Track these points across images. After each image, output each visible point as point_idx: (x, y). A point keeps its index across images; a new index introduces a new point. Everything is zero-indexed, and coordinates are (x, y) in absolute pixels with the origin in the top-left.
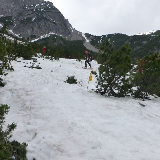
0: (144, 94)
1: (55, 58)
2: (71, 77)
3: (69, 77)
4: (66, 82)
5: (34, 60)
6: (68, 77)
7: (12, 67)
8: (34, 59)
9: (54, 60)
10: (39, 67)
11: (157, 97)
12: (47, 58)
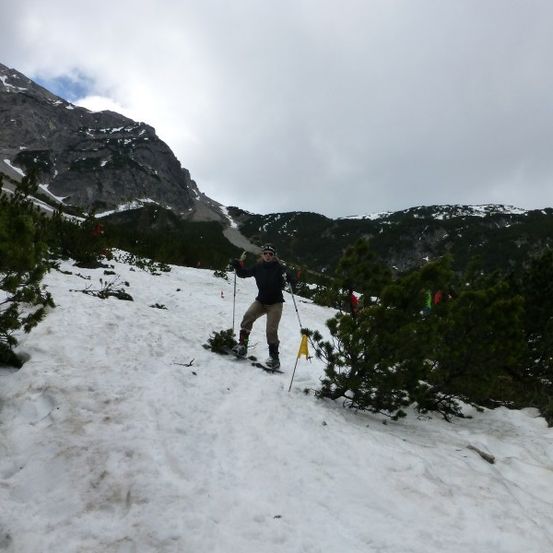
0: (444, 398)
1: (161, 266)
3: (217, 334)
4: (209, 347)
5: (108, 270)
6: (214, 333)
7: (49, 295)
8: (106, 266)
9: (158, 271)
10: (126, 295)
11: (482, 410)
12: (141, 265)
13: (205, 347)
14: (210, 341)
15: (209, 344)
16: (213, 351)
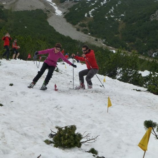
2: (66, 127)
3: (60, 129)
4: (51, 142)
6: (57, 128)
13: (48, 142)
14: (51, 136)
15: (51, 140)
16: (56, 146)
